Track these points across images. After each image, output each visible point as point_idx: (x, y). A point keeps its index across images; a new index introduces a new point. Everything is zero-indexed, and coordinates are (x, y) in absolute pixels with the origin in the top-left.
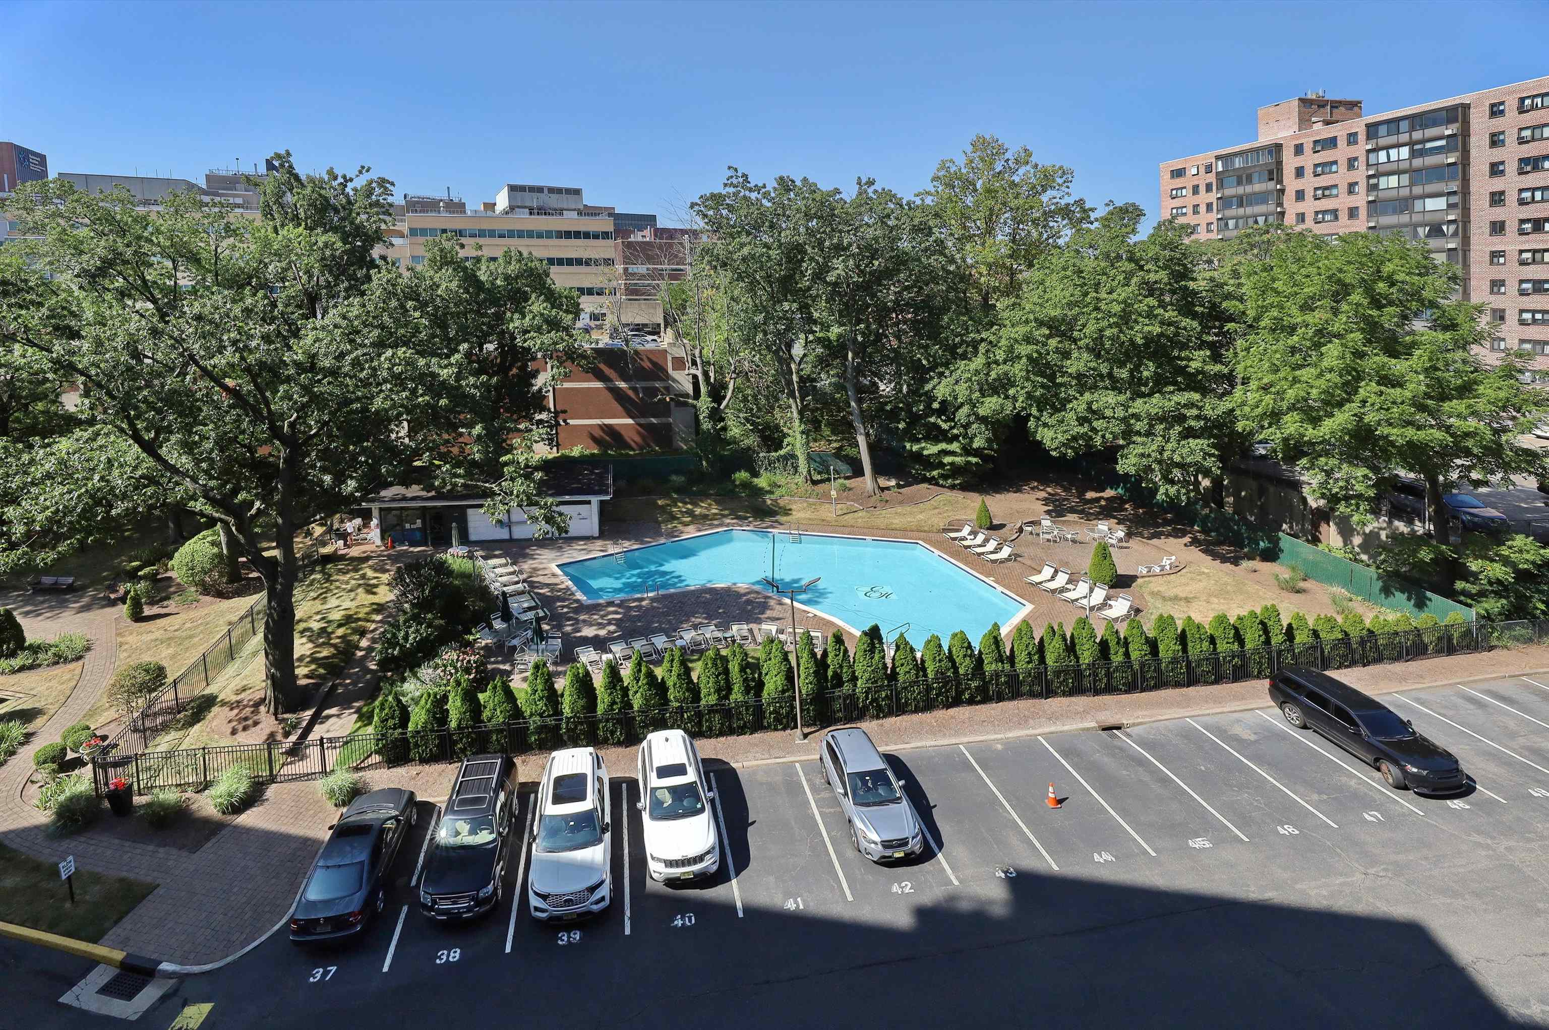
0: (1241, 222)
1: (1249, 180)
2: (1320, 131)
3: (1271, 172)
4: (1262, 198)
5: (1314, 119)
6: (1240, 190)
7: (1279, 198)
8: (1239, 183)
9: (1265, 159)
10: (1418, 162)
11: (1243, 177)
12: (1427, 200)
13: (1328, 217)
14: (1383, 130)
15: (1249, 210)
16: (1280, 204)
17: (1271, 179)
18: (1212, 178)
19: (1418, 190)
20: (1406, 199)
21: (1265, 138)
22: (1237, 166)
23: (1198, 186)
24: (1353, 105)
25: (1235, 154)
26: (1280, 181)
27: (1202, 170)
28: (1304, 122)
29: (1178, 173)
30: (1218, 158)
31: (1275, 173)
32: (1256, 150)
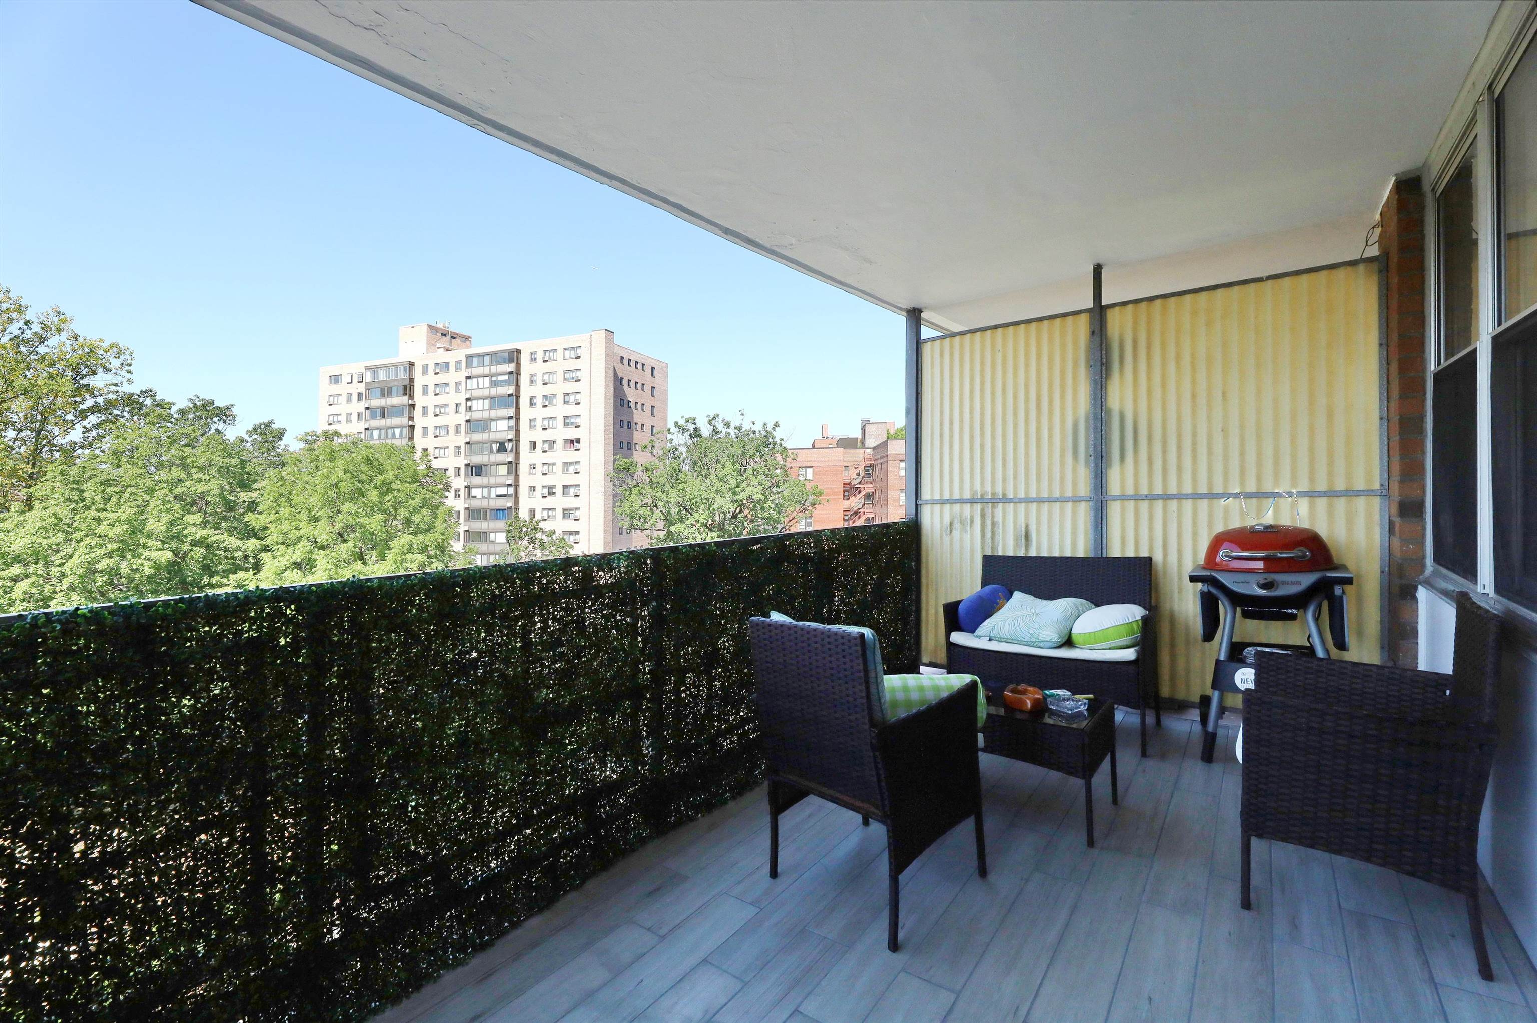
0: (383, 432)
1: (390, 393)
2: (442, 356)
3: (405, 388)
4: (397, 411)
5: (438, 345)
6: (382, 402)
7: (410, 412)
8: (383, 395)
9: (402, 375)
10: (494, 392)
11: (385, 392)
12: (499, 422)
13: (443, 432)
14: (475, 360)
15: (389, 422)
16: (411, 418)
17: (405, 394)
18: (362, 388)
19: (493, 414)
20: (487, 420)
21: (404, 357)
22: (381, 379)
23: (351, 395)
24: (467, 339)
25: (381, 367)
26: (411, 397)
27: (355, 379)
28: (431, 345)
29: (335, 379)
30: (367, 368)
31: (408, 389)
32: (396, 366)
